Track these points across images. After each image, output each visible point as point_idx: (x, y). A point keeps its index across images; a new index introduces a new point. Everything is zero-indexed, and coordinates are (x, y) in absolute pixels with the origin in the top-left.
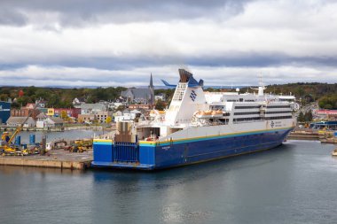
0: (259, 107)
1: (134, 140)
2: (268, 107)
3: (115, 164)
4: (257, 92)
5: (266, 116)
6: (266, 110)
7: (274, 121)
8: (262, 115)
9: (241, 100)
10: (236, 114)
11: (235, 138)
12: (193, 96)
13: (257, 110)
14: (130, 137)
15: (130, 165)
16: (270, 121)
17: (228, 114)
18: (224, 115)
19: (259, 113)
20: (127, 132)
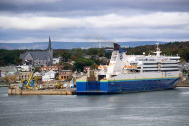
0: (157, 64)
1: (97, 80)
2: (163, 64)
3: (88, 92)
4: (156, 54)
7: (167, 72)
8: (159, 69)
9: (146, 60)
10: (144, 68)
11: (144, 81)
12: (121, 58)
13: (156, 66)
14: (95, 78)
15: (95, 91)
17: (140, 68)
18: (138, 68)
20: (94, 75)
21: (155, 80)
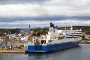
0: (72, 34)
1: (40, 44)
2: (75, 34)
3: (35, 51)
5: (74, 36)
6: (74, 35)
8: (73, 36)
9: (67, 32)
10: (66, 36)
11: (66, 43)
12: (54, 31)
14: (39, 43)
16: (75, 38)
17: (64, 36)
18: (63, 36)
19: (72, 36)
20: (38, 42)
21: (71, 42)
